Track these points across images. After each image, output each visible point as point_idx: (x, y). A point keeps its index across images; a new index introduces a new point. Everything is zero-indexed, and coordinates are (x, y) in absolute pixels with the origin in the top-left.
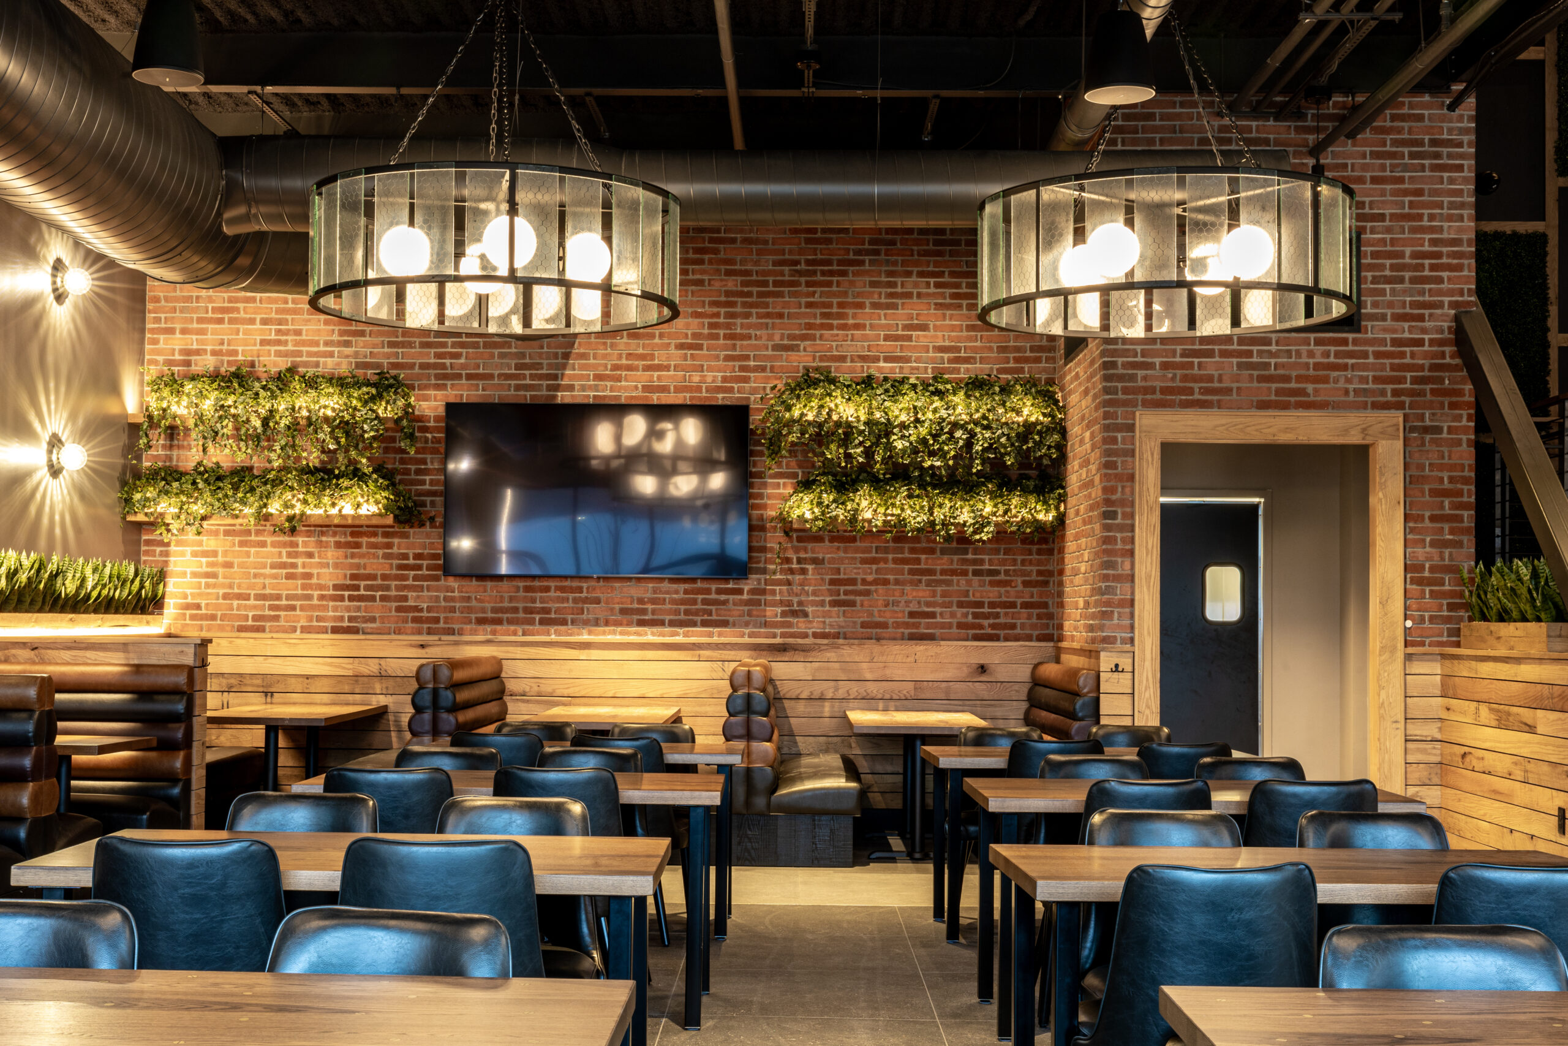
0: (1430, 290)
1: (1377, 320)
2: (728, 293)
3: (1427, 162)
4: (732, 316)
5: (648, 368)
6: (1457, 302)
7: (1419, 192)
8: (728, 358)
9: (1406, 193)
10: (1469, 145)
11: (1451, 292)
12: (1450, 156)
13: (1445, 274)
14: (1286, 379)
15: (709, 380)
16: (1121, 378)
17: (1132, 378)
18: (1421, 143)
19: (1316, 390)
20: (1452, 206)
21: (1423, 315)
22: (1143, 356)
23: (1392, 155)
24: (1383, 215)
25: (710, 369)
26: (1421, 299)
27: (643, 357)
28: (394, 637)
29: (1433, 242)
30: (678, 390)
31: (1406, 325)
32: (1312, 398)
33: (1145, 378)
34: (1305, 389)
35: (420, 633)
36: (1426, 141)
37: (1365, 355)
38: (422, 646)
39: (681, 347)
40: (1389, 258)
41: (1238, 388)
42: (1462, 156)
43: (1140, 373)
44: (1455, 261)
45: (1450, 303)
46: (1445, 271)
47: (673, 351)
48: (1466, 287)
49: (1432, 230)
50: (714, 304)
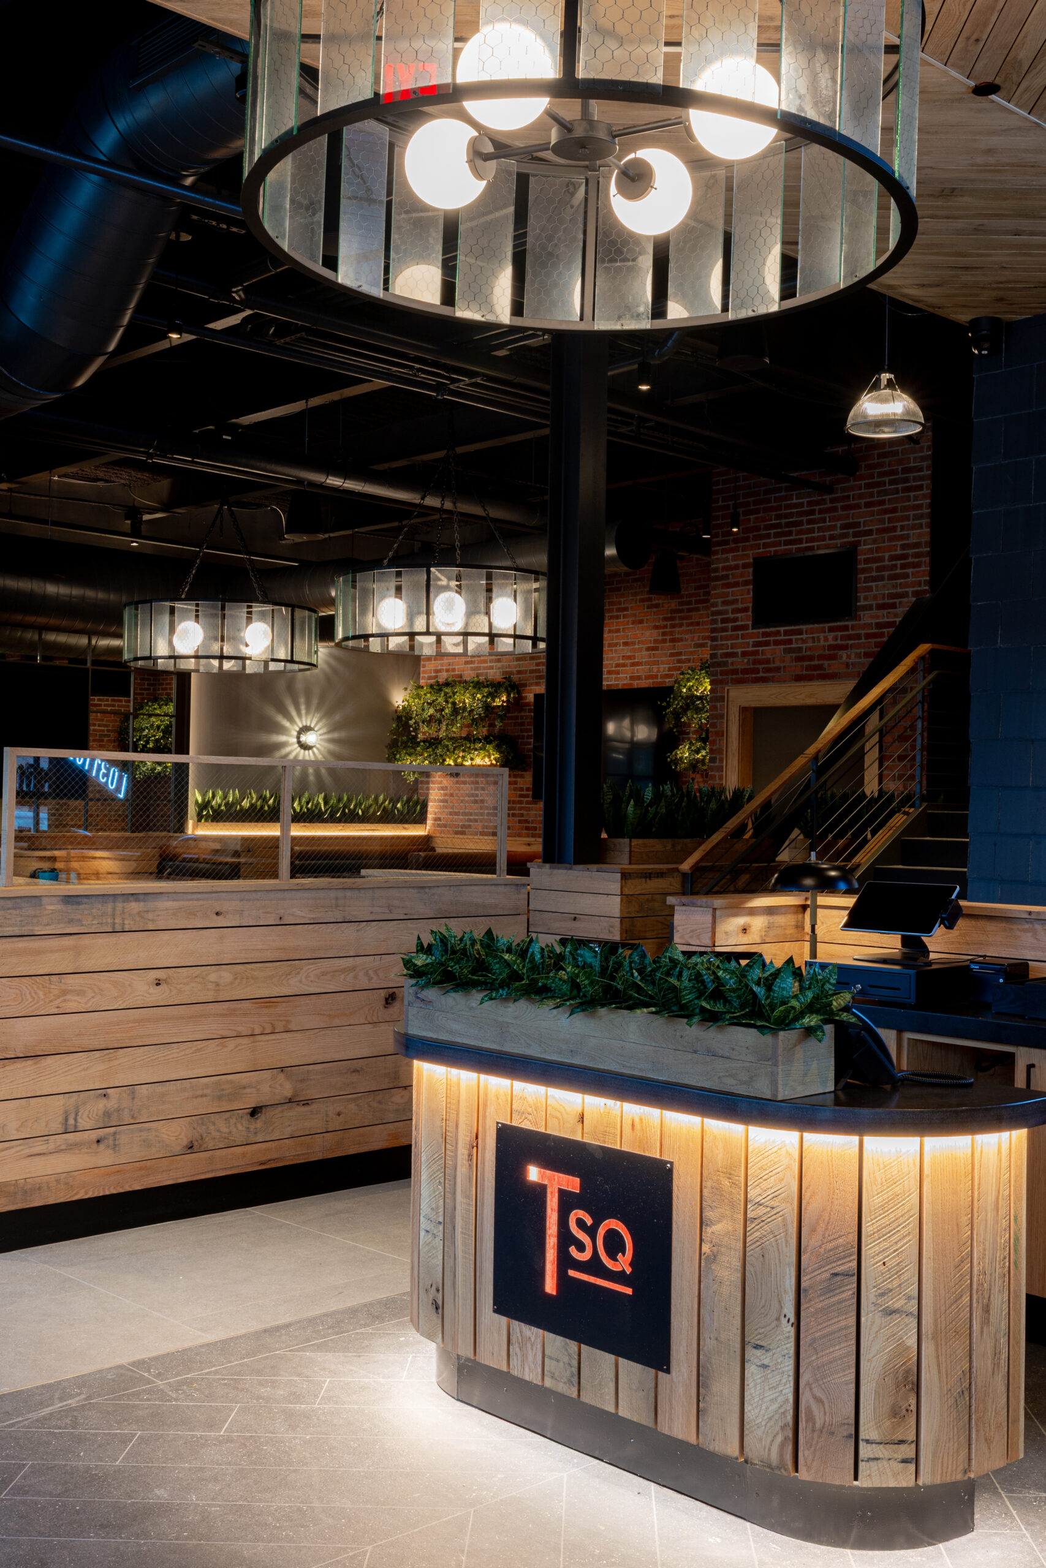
0: (901, 584)
1: (867, 610)
2: (673, 611)
3: (900, 486)
4: (673, 626)
5: (633, 665)
6: (917, 591)
7: (894, 510)
8: (672, 655)
9: (886, 511)
10: (928, 468)
11: (913, 584)
12: (915, 479)
13: (910, 571)
14: (811, 658)
15: (662, 670)
16: (719, 664)
17: (725, 664)
18: (895, 472)
19: (829, 665)
20: (916, 517)
21: (895, 603)
22: (732, 648)
23: (878, 484)
24: (871, 530)
25: (663, 663)
26: (895, 591)
27: (629, 657)
28: (518, 839)
29: (903, 547)
30: (647, 677)
31: (885, 612)
32: (827, 672)
33: (732, 664)
34: (822, 665)
35: (528, 836)
36: (900, 470)
37: (859, 637)
38: (529, 845)
39: (648, 649)
40: (875, 563)
41: (784, 667)
42: (922, 478)
43: (730, 660)
44: (916, 560)
45: (913, 592)
46: (909, 568)
47: (644, 653)
48: (923, 579)
49: (902, 537)
50: (665, 619)
